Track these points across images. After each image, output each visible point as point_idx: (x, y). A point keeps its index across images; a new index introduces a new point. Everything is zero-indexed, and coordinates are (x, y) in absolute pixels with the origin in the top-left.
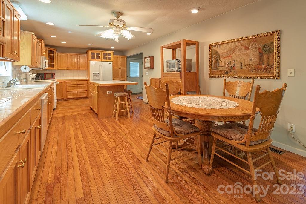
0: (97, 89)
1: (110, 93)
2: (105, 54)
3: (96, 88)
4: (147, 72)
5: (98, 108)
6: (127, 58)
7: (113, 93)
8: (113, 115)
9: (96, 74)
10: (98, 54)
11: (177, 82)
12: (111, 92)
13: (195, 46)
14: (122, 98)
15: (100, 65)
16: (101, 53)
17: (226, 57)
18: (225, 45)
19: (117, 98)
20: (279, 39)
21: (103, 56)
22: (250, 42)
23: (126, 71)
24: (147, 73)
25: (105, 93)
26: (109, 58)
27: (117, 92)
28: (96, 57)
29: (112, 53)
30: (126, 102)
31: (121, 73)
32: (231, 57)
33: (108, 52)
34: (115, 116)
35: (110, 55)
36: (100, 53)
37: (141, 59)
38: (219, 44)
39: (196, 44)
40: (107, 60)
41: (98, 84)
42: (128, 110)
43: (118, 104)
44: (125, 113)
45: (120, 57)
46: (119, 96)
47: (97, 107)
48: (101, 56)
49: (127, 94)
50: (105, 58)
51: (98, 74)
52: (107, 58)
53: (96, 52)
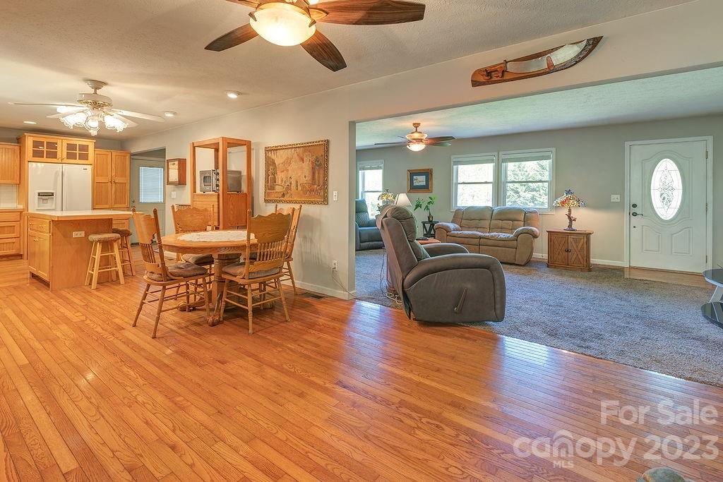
0: (48, 228)
1: (79, 236)
2: (71, 147)
3: (46, 226)
4: (174, 191)
5: (52, 269)
6: (132, 157)
7: (87, 235)
8: (87, 282)
9: (46, 196)
10: (52, 146)
11: (206, 210)
12: (82, 234)
13: (245, 148)
14: (107, 245)
15: (57, 172)
16: (62, 145)
17: (283, 171)
18: (282, 152)
19: (96, 245)
20: (327, 151)
21: (65, 151)
22: (305, 151)
23: (128, 187)
24: (174, 194)
25: (67, 236)
26: (84, 157)
27: (96, 233)
28: (47, 153)
29: (91, 144)
30: (116, 252)
31: (115, 192)
32: (288, 170)
33: (78, 142)
34: (90, 284)
35: (84, 148)
36: (59, 142)
37: (161, 159)
38: (275, 149)
39: (248, 144)
40: (77, 161)
41: (51, 216)
42: (119, 268)
43: (97, 257)
44: (114, 278)
45: (112, 156)
46: (99, 241)
47: (47, 268)
48: (62, 149)
49: (118, 235)
50: (71, 156)
51: (52, 194)
52: (76, 154)
53: (45, 139)
